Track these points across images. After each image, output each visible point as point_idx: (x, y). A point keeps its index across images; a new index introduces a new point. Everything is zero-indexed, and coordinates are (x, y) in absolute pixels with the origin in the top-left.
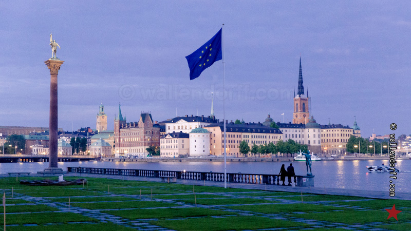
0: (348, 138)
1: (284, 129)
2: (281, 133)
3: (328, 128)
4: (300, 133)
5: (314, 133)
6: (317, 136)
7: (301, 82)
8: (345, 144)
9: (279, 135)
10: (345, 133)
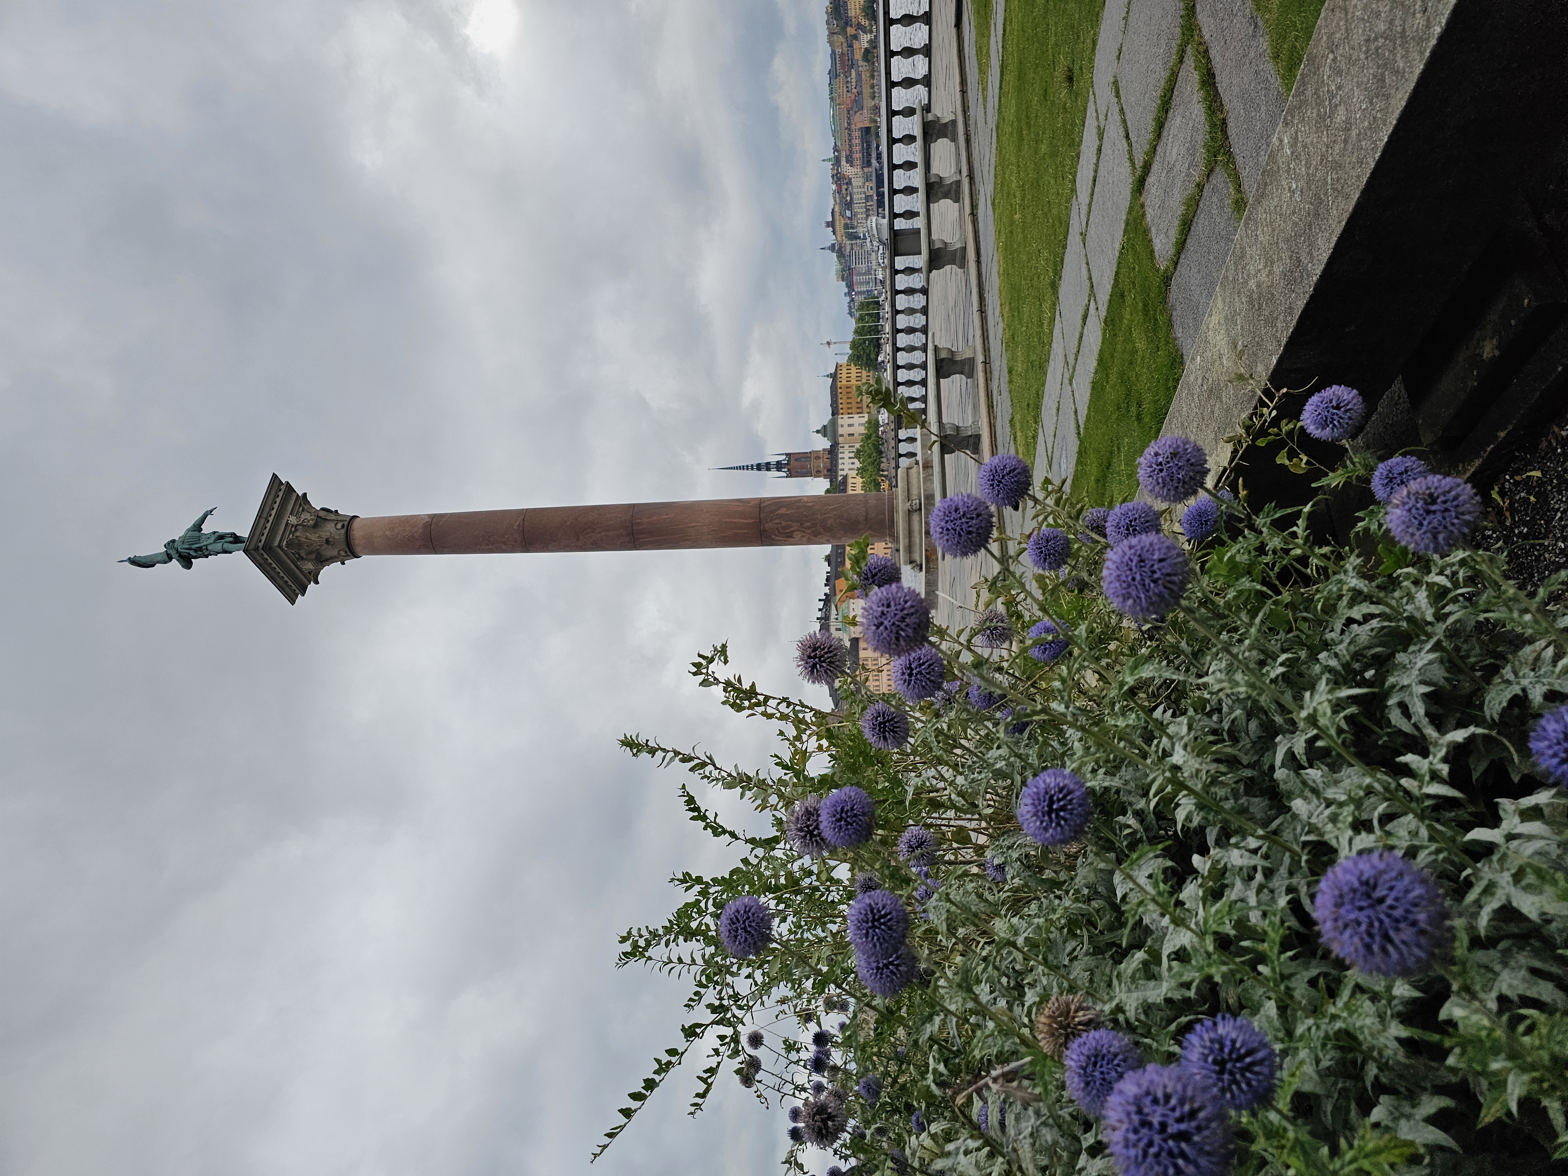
0: (854, 369)
1: (840, 473)
2: (845, 477)
3: (837, 407)
4: (846, 452)
5: (846, 426)
6: (851, 421)
7: (759, 467)
8: (864, 373)
9: (850, 481)
10: (844, 376)
